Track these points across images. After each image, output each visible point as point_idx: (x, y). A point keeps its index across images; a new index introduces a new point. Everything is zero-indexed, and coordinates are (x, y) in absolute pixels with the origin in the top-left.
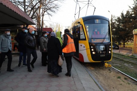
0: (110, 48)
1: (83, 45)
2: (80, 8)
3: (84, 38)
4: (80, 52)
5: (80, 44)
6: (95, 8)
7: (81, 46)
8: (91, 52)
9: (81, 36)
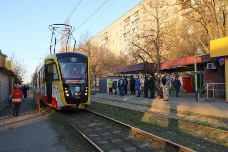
0: (86, 89)
1: (57, 87)
2: (56, 40)
3: (58, 78)
4: (53, 96)
5: (53, 86)
6: (75, 42)
7: (54, 87)
8: (65, 94)
9: (55, 76)
